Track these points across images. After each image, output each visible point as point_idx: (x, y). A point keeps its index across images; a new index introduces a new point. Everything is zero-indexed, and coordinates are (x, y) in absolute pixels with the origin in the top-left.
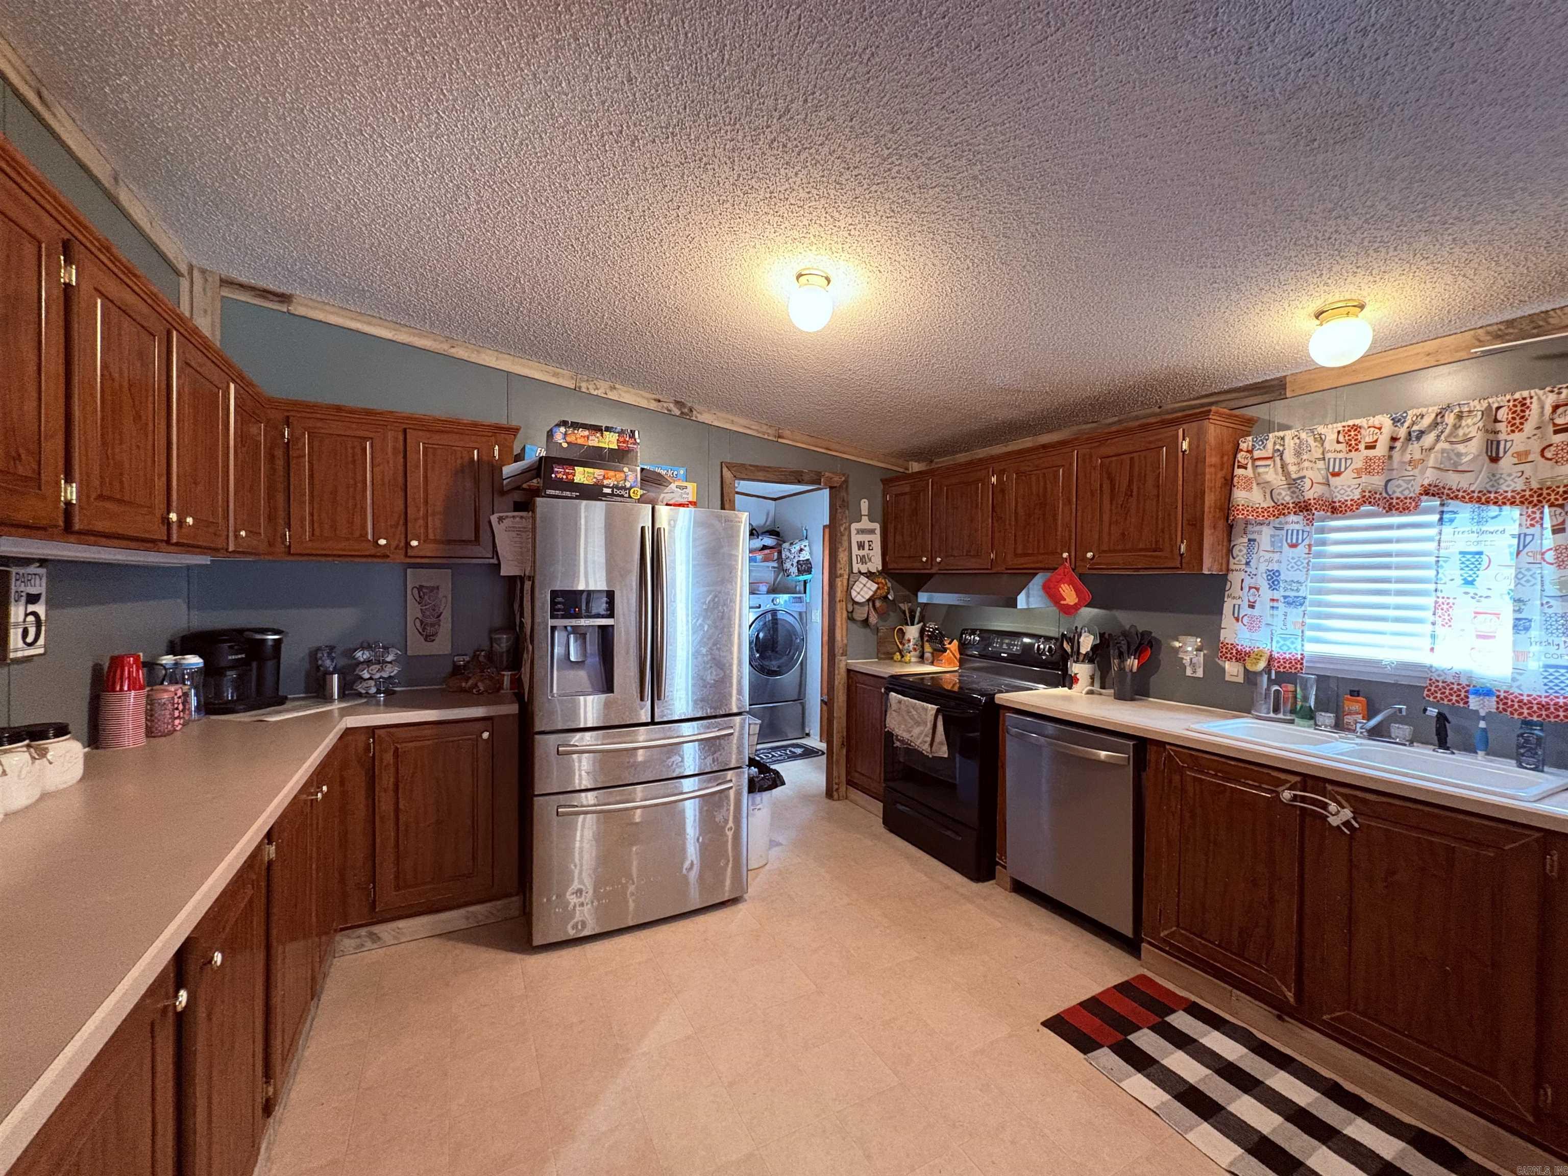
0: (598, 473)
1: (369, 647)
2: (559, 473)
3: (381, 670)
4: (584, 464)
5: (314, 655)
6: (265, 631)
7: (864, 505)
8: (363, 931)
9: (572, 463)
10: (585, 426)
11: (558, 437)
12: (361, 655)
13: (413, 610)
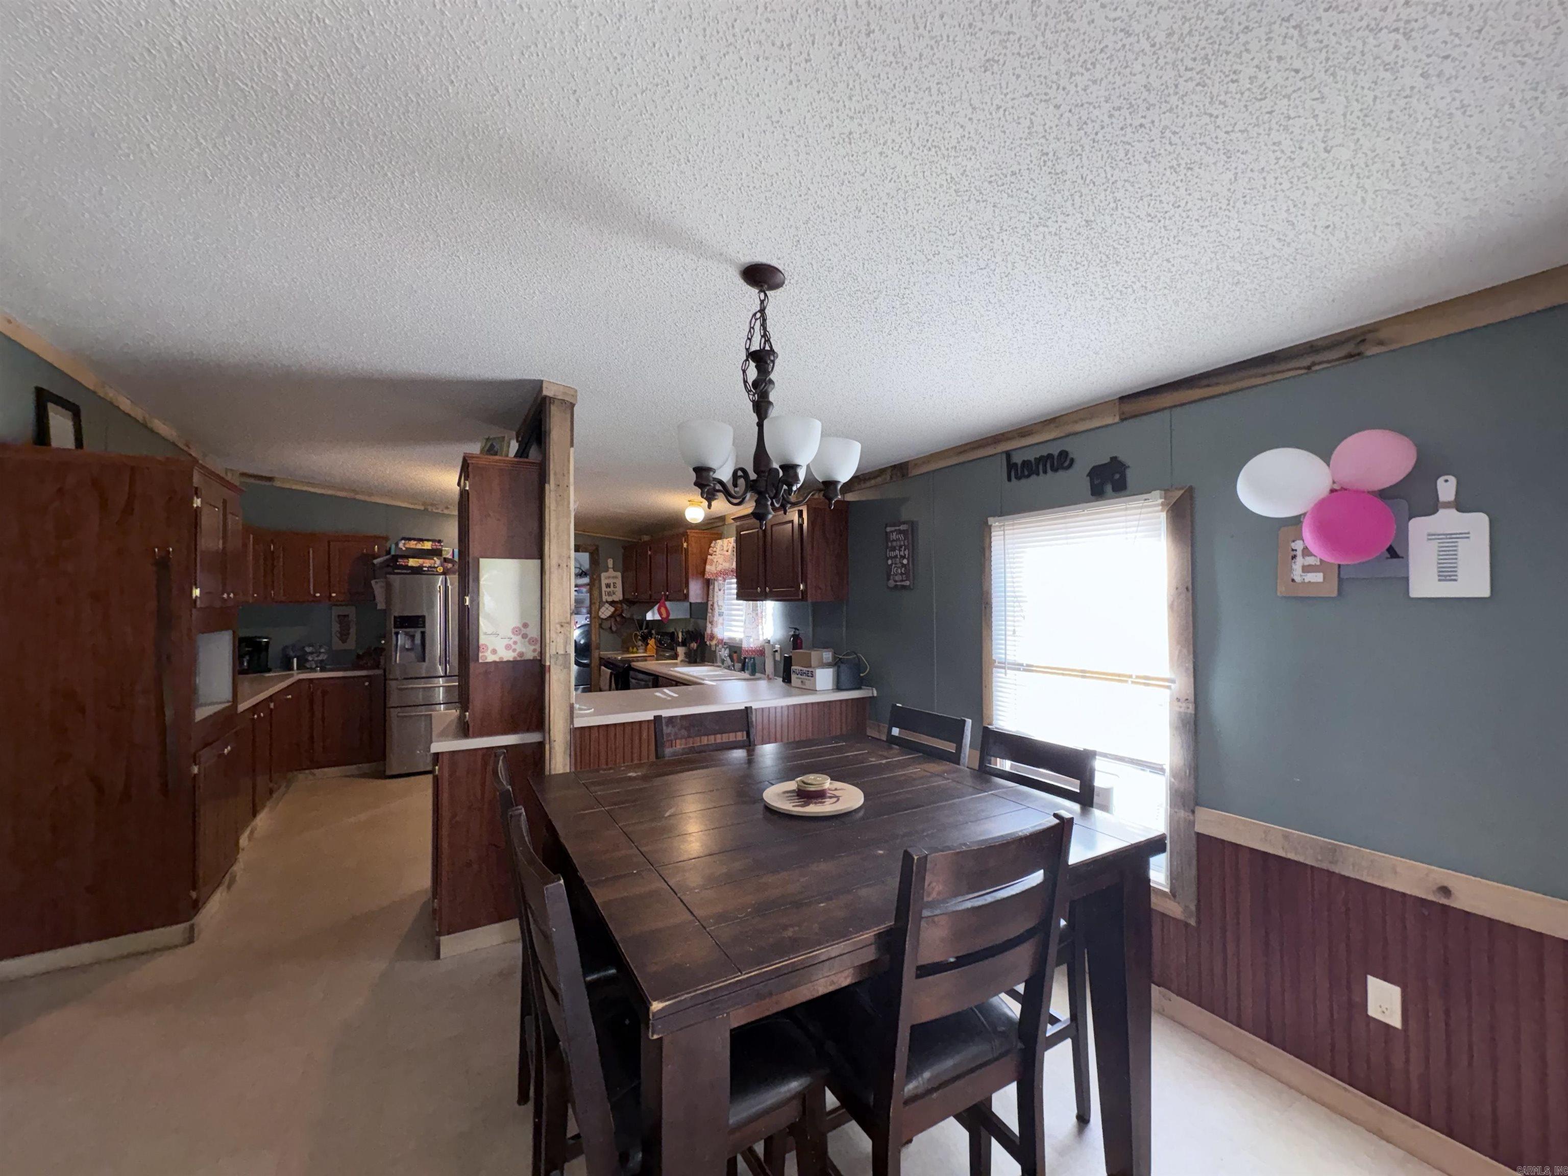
0: (421, 561)
1: (312, 646)
2: (401, 562)
3: (318, 656)
4: (413, 557)
5: (285, 648)
6: (260, 638)
7: (610, 562)
8: (307, 771)
9: (408, 557)
10: (414, 539)
11: (401, 545)
12: (308, 649)
13: (336, 627)
